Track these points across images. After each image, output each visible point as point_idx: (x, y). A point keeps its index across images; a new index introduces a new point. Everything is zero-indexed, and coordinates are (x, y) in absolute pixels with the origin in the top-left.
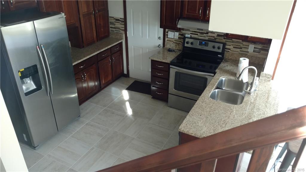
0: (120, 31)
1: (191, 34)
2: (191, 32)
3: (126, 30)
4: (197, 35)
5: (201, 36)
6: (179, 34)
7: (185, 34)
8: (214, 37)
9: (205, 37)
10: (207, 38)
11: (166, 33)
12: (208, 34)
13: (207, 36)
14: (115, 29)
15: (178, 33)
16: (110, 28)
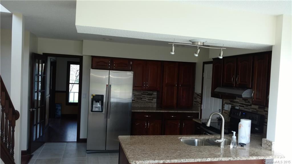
0: (198, 104)
1: (240, 106)
3: (201, 104)
4: (244, 107)
5: (246, 109)
7: (235, 106)
8: (256, 109)
9: (249, 109)
10: (250, 111)
11: (223, 106)
12: (251, 106)
13: (251, 108)
14: (196, 103)
15: (231, 105)
16: (194, 102)
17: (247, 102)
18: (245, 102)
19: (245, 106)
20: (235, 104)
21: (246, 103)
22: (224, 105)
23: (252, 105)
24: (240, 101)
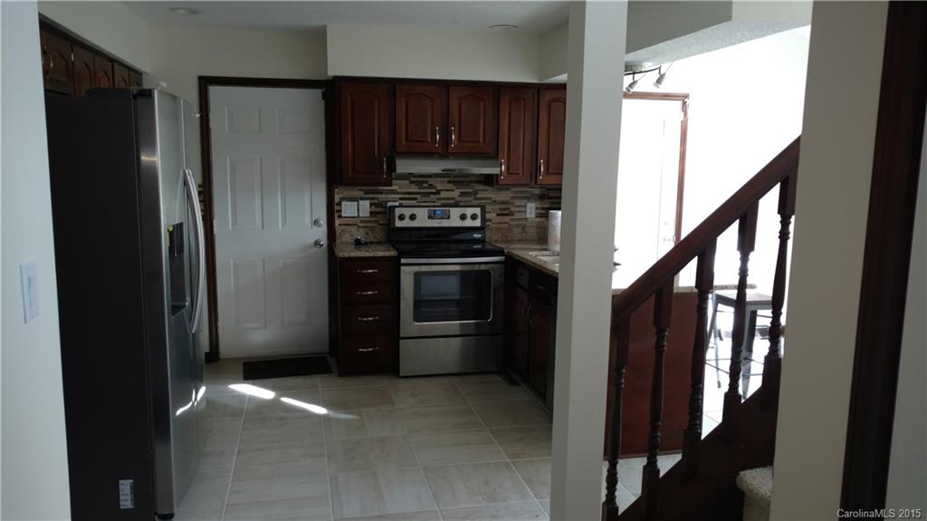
1: (401, 199)
2: (401, 196)
4: (416, 199)
5: (424, 202)
6: (371, 205)
7: (387, 202)
8: (453, 199)
9: (433, 202)
11: (336, 208)
13: (439, 199)
15: (368, 202)
17: (425, 188)
18: (420, 188)
19: (419, 196)
20: (383, 196)
21: (422, 191)
22: (340, 204)
23: (442, 193)
24: (400, 188)
